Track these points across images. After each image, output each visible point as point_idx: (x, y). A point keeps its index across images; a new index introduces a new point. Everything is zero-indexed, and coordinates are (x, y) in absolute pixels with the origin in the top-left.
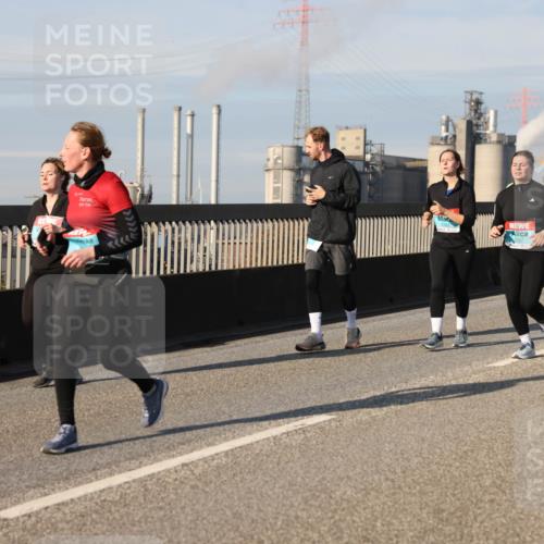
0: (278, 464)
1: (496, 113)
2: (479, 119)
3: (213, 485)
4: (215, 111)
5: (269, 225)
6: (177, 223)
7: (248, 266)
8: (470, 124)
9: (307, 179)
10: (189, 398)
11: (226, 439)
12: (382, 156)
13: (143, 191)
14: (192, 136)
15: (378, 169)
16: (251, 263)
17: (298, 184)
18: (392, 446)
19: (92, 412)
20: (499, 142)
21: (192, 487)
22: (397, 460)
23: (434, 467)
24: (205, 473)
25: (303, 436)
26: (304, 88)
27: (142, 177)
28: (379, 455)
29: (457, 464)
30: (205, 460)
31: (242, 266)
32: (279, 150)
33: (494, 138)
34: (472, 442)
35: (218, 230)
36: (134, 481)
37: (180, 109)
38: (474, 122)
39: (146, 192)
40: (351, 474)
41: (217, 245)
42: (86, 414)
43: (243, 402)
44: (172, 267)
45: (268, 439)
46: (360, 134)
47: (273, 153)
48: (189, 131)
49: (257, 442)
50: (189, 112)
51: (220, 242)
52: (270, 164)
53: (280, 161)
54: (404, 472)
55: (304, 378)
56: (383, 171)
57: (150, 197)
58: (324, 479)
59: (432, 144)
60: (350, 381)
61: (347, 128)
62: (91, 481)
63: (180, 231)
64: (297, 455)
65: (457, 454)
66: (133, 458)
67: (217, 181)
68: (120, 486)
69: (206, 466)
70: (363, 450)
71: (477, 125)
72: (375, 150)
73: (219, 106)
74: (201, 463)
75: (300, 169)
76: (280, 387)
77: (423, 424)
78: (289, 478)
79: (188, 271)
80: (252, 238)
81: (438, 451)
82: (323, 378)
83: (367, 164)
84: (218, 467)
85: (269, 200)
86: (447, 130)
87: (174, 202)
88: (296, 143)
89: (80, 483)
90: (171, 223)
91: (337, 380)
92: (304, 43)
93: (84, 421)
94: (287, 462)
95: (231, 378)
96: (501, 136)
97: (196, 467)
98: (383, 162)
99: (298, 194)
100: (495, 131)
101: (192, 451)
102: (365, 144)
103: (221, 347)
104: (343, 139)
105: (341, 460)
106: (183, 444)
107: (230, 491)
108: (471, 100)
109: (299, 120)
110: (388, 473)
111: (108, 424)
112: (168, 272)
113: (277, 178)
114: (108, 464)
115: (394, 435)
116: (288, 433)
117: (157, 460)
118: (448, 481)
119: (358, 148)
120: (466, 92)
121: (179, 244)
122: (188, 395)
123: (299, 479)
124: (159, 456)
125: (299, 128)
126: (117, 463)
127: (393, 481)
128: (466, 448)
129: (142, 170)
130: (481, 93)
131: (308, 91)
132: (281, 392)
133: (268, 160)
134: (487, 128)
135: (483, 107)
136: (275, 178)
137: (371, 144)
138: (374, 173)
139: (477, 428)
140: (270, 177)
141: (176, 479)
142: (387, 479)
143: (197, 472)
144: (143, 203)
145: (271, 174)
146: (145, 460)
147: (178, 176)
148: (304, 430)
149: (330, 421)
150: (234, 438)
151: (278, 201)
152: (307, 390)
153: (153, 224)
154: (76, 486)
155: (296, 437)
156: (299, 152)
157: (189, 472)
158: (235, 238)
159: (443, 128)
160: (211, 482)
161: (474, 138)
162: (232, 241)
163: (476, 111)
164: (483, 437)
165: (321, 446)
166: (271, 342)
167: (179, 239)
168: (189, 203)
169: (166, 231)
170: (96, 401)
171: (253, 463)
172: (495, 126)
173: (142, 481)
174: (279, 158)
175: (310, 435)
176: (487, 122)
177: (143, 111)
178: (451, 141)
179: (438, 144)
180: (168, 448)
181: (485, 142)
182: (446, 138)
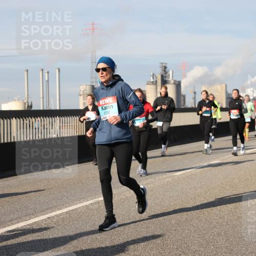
0: (88, 217)
1: (173, 72)
2: (166, 74)
3: (61, 226)
4: (57, 71)
6: (43, 117)
8: (162, 76)
11: (66, 207)
13: (28, 104)
14: (48, 81)
16: (74, 134)
20: (174, 83)
24: (58, 221)
25: (98, 205)
26: (94, 61)
27: (28, 98)
28: (130, 212)
30: (57, 216)
31: (71, 135)
32: (84, 87)
33: (172, 82)
35: (60, 120)
37: (43, 70)
38: (164, 75)
39: (30, 105)
41: (60, 126)
43: (73, 191)
44: (41, 136)
47: (82, 88)
48: (47, 79)
49: (79, 208)
50: (46, 71)
51: (61, 125)
52: (81, 93)
53: (85, 92)
57: (31, 107)
59: (147, 84)
63: (44, 121)
64: (96, 213)
66: (27, 216)
67: (59, 100)
70: (123, 210)
71: (165, 77)
73: (59, 69)
74: (56, 217)
78: (92, 222)
79: (48, 137)
84: (63, 218)
85: (81, 107)
86: (153, 79)
87: (42, 109)
88: (92, 84)
90: (40, 117)
94: (92, 216)
95: (68, 182)
96: (175, 81)
100: (172, 79)
106: (48, 209)
107: (68, 228)
108: (163, 67)
112: (40, 138)
114: (17, 218)
116: (91, 204)
117: (37, 216)
120: (160, 63)
121: (44, 126)
126: (20, 218)
129: (28, 95)
130: (166, 64)
132: (88, 187)
133: (80, 91)
134: (169, 78)
135: (167, 69)
136: (83, 98)
139: (169, 200)
140: (81, 98)
143: (54, 221)
144: (29, 109)
145: (82, 97)
146: (32, 217)
147: (43, 98)
148: (98, 202)
150: (69, 206)
153: (33, 118)
155: (95, 205)
156: (93, 88)
157: (50, 221)
159: (152, 78)
161: (164, 82)
162: (66, 124)
163: (164, 71)
166: (84, 166)
167: (44, 124)
168: (48, 109)
169: (38, 121)
171: (77, 216)
172: (173, 77)
174: (85, 90)
175: (100, 204)
176: (169, 76)
177: (27, 71)
178: (155, 83)
179: (150, 84)
180: (42, 211)
181: (169, 83)
182: (153, 82)
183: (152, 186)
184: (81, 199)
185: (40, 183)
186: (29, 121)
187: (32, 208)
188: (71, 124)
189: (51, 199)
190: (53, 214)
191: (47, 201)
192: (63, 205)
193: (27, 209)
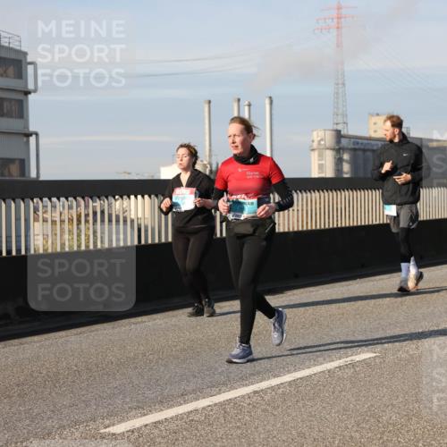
0: (333, 393)
3: (280, 410)
4: (267, 101)
5: (316, 195)
7: (300, 229)
9: (346, 157)
11: (289, 372)
13: (211, 167)
16: (303, 226)
17: (339, 162)
19: (178, 347)
21: (263, 411)
24: (273, 399)
25: (352, 370)
26: (340, 82)
27: (210, 156)
28: (418, 387)
30: (272, 388)
31: (296, 229)
32: (321, 134)
36: (216, 405)
37: (239, 100)
39: (214, 168)
40: (395, 402)
42: (174, 349)
45: (323, 372)
47: (317, 136)
49: (315, 374)
50: (246, 103)
52: (315, 145)
53: (322, 143)
55: (351, 322)
58: (372, 406)
60: (390, 324)
61: (378, 115)
62: (181, 404)
64: (349, 386)
66: (214, 386)
68: (204, 408)
69: (274, 393)
73: (270, 98)
74: (269, 391)
75: (340, 149)
76: (332, 330)
78: (343, 405)
80: (302, 205)
82: (367, 322)
84: (284, 394)
85: (315, 174)
88: (336, 127)
89: (172, 406)
91: (379, 324)
92: (339, 45)
93: (172, 356)
94: (340, 392)
97: (266, 393)
99: (338, 169)
101: (262, 381)
103: (281, 295)
104: (375, 124)
105: (385, 390)
106: (254, 375)
107: (294, 414)
109: (338, 108)
111: (192, 358)
113: (321, 156)
114: (193, 390)
116: (340, 367)
117: (232, 388)
123: (352, 406)
124: (235, 385)
125: (337, 115)
126: (201, 390)
129: (210, 150)
131: (344, 84)
132: (332, 333)
133: (313, 141)
136: (319, 156)
140: (315, 155)
141: (249, 404)
143: (267, 398)
145: (316, 153)
146: (223, 389)
148: (353, 365)
149: (374, 358)
150: (295, 371)
151: (323, 175)
152: (354, 332)
154: (168, 408)
155: (347, 371)
156: (339, 135)
157: (259, 398)
160: (278, 407)
165: (368, 379)
170: (181, 339)
171: (312, 391)
173: (221, 404)
174: (322, 140)
175: (358, 369)
177: (210, 102)
180: (242, 378)
190: (264, 385)
192: (284, 369)
193: (213, 373)
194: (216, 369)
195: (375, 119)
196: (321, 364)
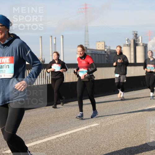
0: (84, 138)
1: (142, 37)
2: (137, 39)
3: (66, 144)
4: (62, 37)
8: (134, 41)
10: (58, 119)
11: (69, 131)
12: (110, 50)
13: (42, 60)
14: (55, 44)
15: (109, 53)
16: (74, 80)
18: (117, 133)
19: (31, 123)
20: (143, 46)
21: (60, 144)
22: (118, 136)
23: (129, 138)
24: (63, 140)
25: (91, 130)
27: (42, 56)
28: (113, 135)
29: (135, 138)
30: (63, 136)
31: (71, 81)
33: (141, 44)
34: (139, 131)
36: (43, 142)
37: (52, 36)
38: (136, 40)
39: (43, 60)
40: (105, 140)
42: (29, 123)
43: (73, 120)
45: (81, 130)
46: (103, 43)
48: (54, 43)
49: (78, 131)
50: (54, 37)
54: (120, 140)
55: (90, 113)
56: (110, 54)
57: (44, 62)
58: (97, 142)
60: (104, 114)
61: (99, 42)
62: (31, 142)
64: (89, 135)
65: (135, 135)
66: (43, 136)
68: (39, 144)
69: (64, 138)
70: (108, 134)
71: (137, 41)
72: (108, 48)
77: (125, 126)
78: (87, 142)
81: (130, 134)
83: (105, 52)
84: (67, 138)
86: (128, 42)
88: (85, 46)
91: (100, 114)
92: (86, 18)
93: (28, 125)
94: (87, 137)
95: (70, 113)
96: (143, 44)
97: (61, 138)
98: (110, 52)
100: (142, 42)
101: (59, 134)
102: (105, 46)
104: (98, 45)
105: (102, 136)
106: (57, 132)
107: (71, 145)
108: (134, 34)
109: (86, 39)
110: (116, 140)
111: (35, 126)
112: (50, 83)
114: (36, 137)
115: (117, 129)
116: (86, 129)
117: (50, 137)
118: (133, 143)
119: (103, 47)
120: (133, 31)
122: (57, 118)
123: (90, 142)
124: (50, 135)
125: (86, 42)
126: (38, 137)
127: (117, 142)
128: (138, 133)
129: (42, 54)
130: (137, 32)
131: (88, 31)
134: (139, 42)
135: (138, 36)
137: (106, 46)
138: (108, 54)
139: (140, 127)
141: (55, 142)
142: (115, 142)
143: (61, 140)
146: (46, 137)
148: (91, 128)
149: (98, 125)
150: (71, 130)
155: (89, 130)
157: (59, 140)
158: (69, 73)
159: (127, 42)
161: (136, 45)
163: (136, 37)
164: (142, 130)
165: (96, 133)
170: (32, 120)
171: (77, 137)
172: (142, 41)
173: (45, 142)
175: (93, 129)
176: (139, 40)
177: (41, 37)
178: (129, 45)
179: (126, 46)
180: (53, 133)
181: (139, 45)
182: (128, 45)
183: (128, 117)
184: (79, 125)
185: (51, 114)
186: (43, 72)
187: (46, 131)
188: (71, 74)
189: (59, 125)
191: (56, 126)
192: (67, 129)
193: (43, 132)
194: (44, 130)
195: (98, 43)
196: (80, 128)
